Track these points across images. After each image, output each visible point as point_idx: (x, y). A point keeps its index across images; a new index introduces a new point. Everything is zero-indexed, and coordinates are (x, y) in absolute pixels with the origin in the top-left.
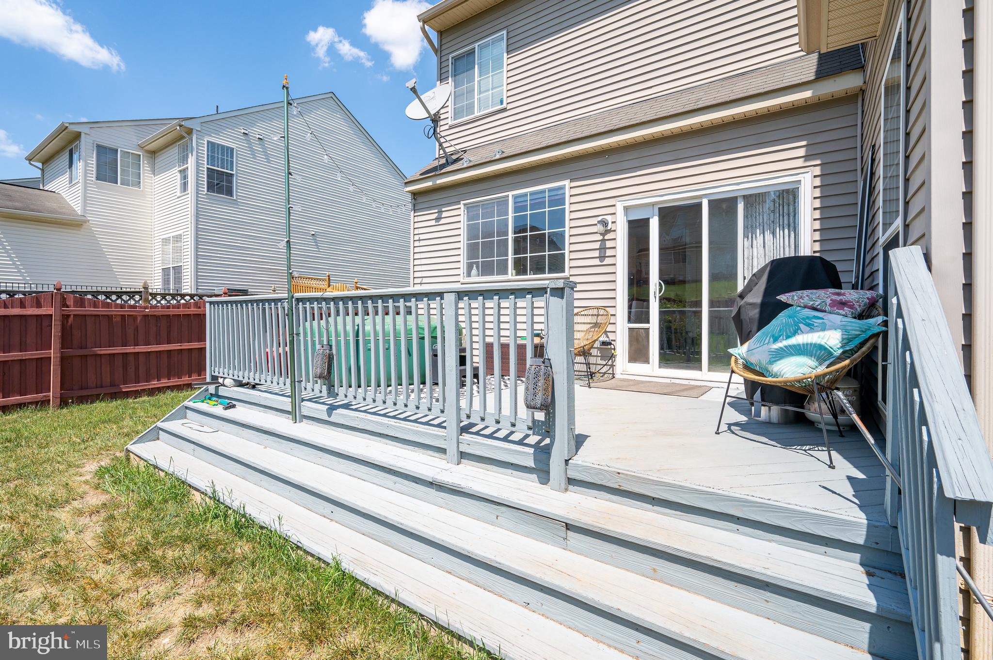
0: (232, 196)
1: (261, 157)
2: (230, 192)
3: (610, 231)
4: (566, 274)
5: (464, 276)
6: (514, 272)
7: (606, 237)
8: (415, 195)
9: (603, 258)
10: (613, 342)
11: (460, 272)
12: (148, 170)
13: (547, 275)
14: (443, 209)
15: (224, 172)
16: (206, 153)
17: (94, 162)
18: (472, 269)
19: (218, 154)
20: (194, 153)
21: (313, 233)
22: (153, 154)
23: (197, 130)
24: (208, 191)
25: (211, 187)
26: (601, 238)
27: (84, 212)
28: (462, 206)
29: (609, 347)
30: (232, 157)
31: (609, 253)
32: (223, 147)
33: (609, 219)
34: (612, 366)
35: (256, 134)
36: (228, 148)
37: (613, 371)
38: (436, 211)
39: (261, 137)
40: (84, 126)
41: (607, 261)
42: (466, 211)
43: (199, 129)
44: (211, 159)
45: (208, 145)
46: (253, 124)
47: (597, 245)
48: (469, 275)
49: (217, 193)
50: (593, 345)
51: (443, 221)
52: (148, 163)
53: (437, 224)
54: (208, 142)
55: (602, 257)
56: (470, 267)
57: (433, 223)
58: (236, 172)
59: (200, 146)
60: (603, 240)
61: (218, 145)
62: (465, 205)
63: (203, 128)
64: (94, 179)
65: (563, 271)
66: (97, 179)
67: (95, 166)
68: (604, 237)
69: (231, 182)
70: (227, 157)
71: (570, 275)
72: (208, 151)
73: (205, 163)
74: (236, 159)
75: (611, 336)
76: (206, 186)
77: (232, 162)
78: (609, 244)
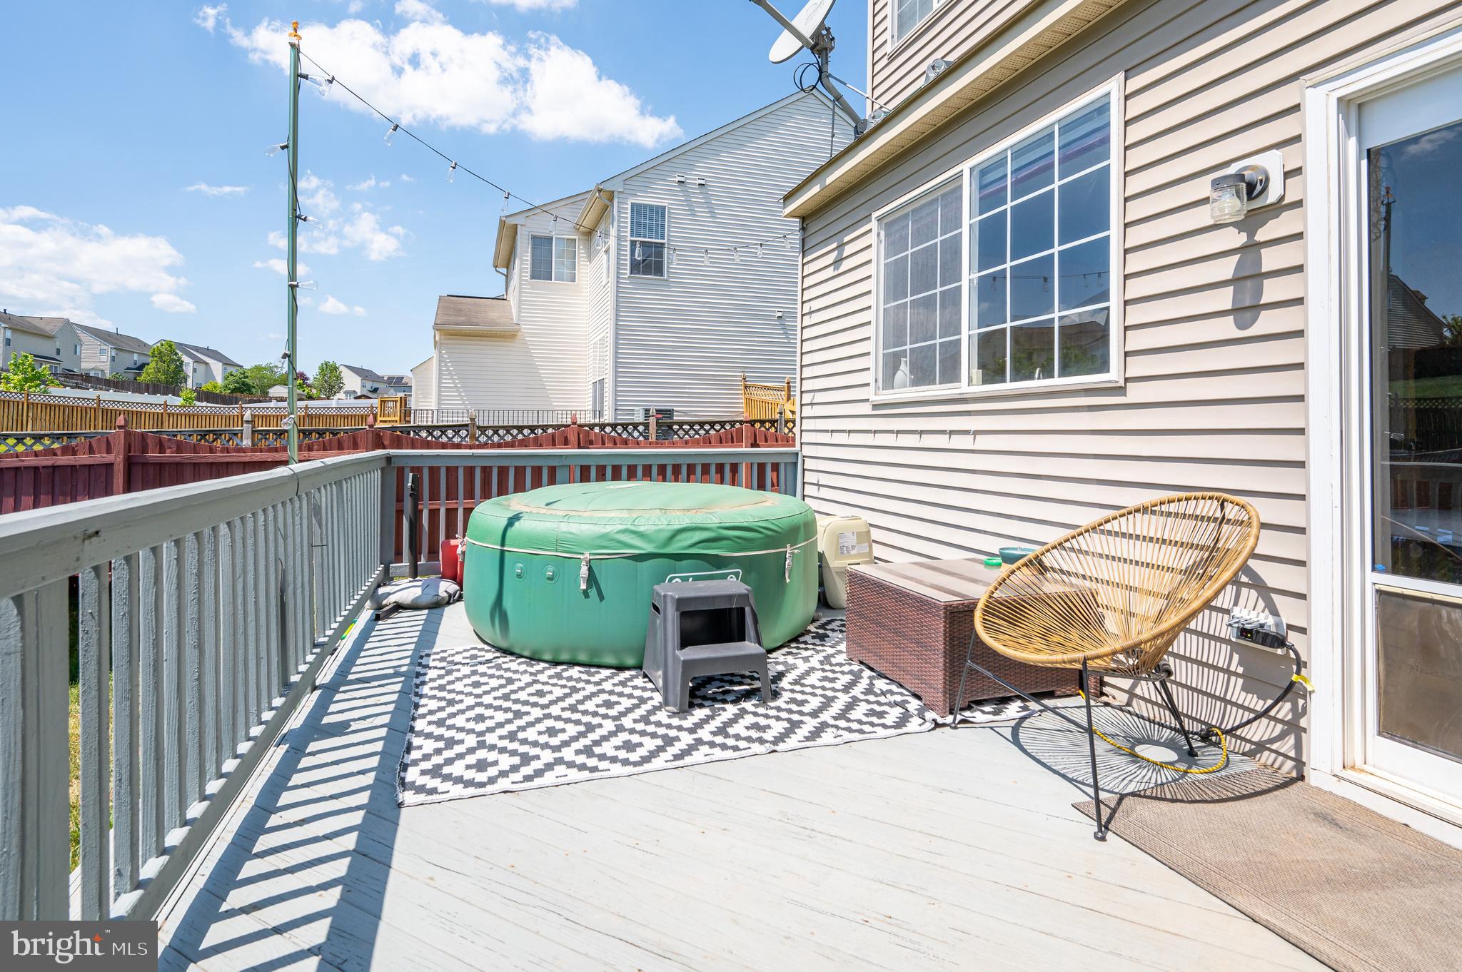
0: (662, 275)
1: (702, 211)
2: (659, 270)
3: (1279, 207)
4: (1114, 375)
5: (877, 388)
6: (977, 374)
7: (1261, 236)
8: (806, 218)
9: (1248, 315)
10: (1293, 638)
11: (868, 377)
12: (583, 257)
13: (1057, 382)
14: (846, 239)
15: (652, 243)
16: (629, 220)
17: (529, 258)
18: (896, 368)
19: (645, 219)
20: (616, 224)
21: (780, 314)
22: (589, 233)
23: (619, 192)
24: (631, 273)
25: (636, 267)
26: (1241, 239)
27: (519, 320)
28: (873, 225)
29: (1279, 651)
30: (663, 220)
31: (1272, 291)
32: (651, 207)
33: (1273, 164)
34: (1294, 728)
35: (695, 180)
36: (658, 207)
37: (1298, 746)
38: (835, 245)
39: (703, 182)
40: (519, 216)
41: (1267, 323)
42: (883, 233)
43: (622, 190)
44: (636, 228)
45: (632, 209)
46: (692, 167)
47: (1226, 269)
48: (889, 382)
49: (643, 274)
50: (1170, 642)
51: (846, 265)
52: (585, 247)
53: (836, 273)
54: (633, 205)
55: (1245, 311)
56: (892, 364)
57: (830, 272)
58: (668, 239)
59: (623, 215)
60: (1251, 249)
61: (645, 206)
62: (879, 219)
63: (627, 187)
64: (528, 278)
65: (1104, 366)
66: (532, 277)
67: (529, 262)
68: (1251, 234)
69: (660, 255)
70: (657, 220)
71: (1127, 380)
72: (632, 218)
73: (629, 234)
74: (668, 221)
75: (1289, 612)
76: (628, 267)
77: (663, 226)
78: (1271, 259)
